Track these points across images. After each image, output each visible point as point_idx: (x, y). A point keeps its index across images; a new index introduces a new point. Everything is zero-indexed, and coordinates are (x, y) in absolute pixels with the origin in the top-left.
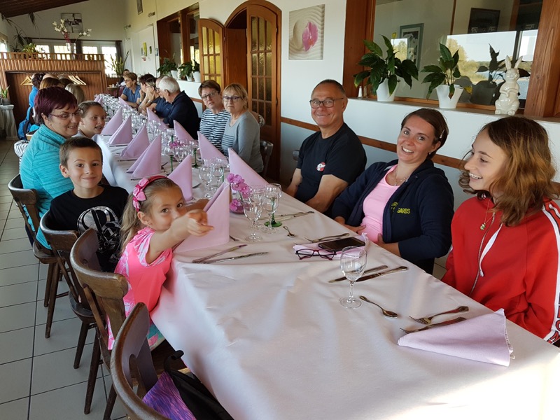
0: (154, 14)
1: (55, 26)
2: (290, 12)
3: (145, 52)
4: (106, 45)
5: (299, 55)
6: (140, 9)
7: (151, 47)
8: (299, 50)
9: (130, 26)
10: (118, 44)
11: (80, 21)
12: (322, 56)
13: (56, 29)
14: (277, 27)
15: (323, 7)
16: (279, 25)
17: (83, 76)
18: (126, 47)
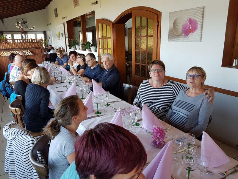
0: (65, 18)
1: (16, 25)
2: (170, 13)
3: (59, 36)
4: (39, 33)
5: (178, 38)
6: (56, 15)
7: (62, 34)
8: (178, 36)
9: (50, 24)
10: (45, 33)
11: (26, 22)
12: (201, 40)
13: (17, 27)
14: (158, 22)
15: (204, 8)
16: (159, 21)
17: (31, 50)
18: (49, 34)
